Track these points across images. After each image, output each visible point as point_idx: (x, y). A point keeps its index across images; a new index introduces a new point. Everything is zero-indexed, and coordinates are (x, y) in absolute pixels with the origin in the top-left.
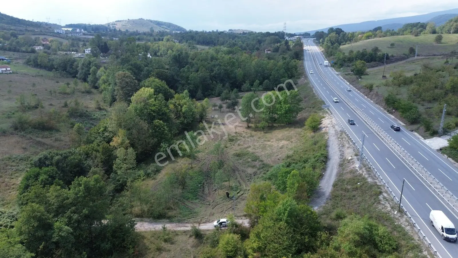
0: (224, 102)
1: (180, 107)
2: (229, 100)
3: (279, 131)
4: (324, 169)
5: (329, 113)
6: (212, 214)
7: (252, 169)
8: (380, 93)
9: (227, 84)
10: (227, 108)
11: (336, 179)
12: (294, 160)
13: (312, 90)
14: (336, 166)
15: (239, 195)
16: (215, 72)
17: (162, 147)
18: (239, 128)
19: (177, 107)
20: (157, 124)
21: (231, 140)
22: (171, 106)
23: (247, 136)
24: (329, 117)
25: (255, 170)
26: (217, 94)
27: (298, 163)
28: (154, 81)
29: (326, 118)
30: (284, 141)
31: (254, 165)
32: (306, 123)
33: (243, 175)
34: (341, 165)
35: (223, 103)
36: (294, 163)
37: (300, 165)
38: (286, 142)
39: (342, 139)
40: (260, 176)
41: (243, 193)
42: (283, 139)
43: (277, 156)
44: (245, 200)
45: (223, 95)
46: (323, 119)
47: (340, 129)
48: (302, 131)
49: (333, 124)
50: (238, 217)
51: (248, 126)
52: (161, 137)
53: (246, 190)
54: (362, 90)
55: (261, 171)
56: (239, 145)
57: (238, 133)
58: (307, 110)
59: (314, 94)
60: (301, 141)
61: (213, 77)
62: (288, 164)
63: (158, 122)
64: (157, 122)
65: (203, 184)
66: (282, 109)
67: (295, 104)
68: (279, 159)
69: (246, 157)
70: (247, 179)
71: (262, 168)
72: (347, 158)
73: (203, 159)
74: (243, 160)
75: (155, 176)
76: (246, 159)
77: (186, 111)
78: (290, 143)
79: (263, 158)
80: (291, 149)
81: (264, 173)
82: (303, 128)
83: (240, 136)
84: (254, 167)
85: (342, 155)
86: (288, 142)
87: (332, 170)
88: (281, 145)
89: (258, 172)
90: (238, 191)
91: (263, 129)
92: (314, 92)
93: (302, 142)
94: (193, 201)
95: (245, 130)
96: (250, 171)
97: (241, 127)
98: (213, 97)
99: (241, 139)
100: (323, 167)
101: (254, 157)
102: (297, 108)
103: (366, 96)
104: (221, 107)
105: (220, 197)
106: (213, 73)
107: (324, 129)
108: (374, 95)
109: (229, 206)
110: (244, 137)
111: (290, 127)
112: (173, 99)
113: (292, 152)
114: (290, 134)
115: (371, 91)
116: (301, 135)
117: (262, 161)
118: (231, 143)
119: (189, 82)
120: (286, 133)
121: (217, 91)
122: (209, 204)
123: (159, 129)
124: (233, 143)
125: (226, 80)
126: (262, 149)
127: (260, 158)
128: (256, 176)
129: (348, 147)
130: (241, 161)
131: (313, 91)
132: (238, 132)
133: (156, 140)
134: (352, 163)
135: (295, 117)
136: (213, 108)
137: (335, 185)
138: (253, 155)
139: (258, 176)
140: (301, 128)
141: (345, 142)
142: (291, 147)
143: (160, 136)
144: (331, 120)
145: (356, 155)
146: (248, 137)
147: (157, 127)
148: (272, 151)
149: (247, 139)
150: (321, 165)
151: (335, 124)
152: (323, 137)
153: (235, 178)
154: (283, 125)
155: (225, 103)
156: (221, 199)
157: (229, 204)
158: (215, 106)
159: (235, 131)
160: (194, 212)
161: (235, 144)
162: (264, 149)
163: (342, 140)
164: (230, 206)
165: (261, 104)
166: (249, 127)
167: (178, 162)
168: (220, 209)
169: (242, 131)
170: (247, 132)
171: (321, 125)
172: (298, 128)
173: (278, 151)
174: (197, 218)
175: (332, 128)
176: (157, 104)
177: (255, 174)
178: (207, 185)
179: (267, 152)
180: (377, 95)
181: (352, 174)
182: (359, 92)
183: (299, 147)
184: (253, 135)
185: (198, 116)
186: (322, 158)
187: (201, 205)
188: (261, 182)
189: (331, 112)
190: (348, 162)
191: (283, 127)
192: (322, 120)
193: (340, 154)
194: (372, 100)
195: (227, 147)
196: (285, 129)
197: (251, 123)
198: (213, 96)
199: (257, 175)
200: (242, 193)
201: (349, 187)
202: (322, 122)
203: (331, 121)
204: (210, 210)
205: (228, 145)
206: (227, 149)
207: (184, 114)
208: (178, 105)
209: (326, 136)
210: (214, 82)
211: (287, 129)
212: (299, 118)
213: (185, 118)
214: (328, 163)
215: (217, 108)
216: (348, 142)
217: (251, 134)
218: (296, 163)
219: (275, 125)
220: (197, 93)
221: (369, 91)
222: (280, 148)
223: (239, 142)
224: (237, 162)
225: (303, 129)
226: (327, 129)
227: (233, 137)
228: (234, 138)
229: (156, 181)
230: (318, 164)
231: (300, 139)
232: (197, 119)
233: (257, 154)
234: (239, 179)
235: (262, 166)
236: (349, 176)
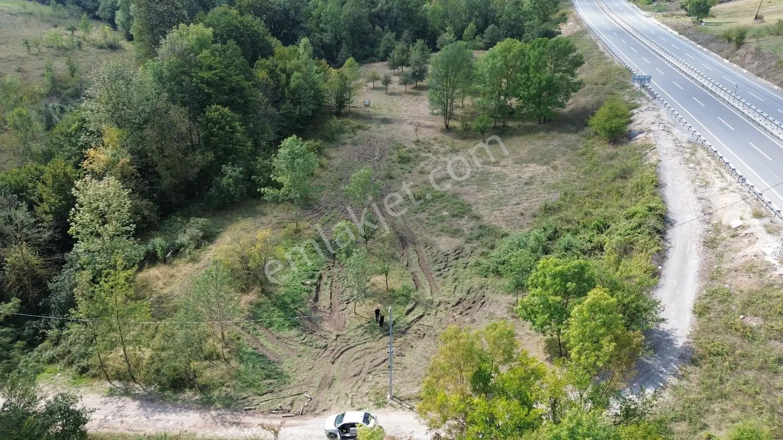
0: (396, 71)
1: (284, 76)
2: (408, 65)
3: (521, 138)
4: (662, 256)
5: (648, 95)
6: (328, 383)
7: (450, 239)
8: (765, 50)
9: (406, 34)
10: (401, 84)
11: (701, 290)
12: (569, 222)
13: (597, 45)
14: (694, 246)
15: (410, 318)
16: (380, 5)
17: (225, 175)
18: (425, 131)
19: (277, 75)
20: (215, 115)
21: (404, 160)
22: (261, 74)
23: (442, 150)
24: (650, 105)
25: (458, 242)
26: (381, 55)
27: (581, 232)
28: (225, 13)
29: (643, 108)
30: (535, 165)
31: (455, 227)
32: (594, 121)
33: (425, 254)
34: (710, 244)
35: (395, 75)
36: (568, 231)
37: (588, 238)
38: (540, 167)
39: (699, 164)
40: (472, 261)
41: (421, 314)
42: (533, 161)
43: (517, 204)
44: (426, 337)
45: (395, 55)
46: (635, 111)
47: (687, 136)
48: (579, 140)
49: (664, 122)
50: (401, 400)
51: (447, 127)
52: (225, 150)
53: (432, 302)
54: (713, 45)
55: (475, 245)
56: (421, 172)
57: (423, 143)
58: (588, 89)
59: (601, 53)
60: (579, 165)
61: (376, 16)
62: (550, 232)
63: (217, 110)
64: (214, 111)
65: (320, 278)
66: (529, 83)
67: (564, 72)
68: (522, 214)
69: (438, 206)
70: (436, 267)
71: (478, 238)
72: (724, 222)
73: (330, 206)
74: (430, 214)
75: (196, 253)
76: (437, 210)
77: (298, 86)
78: (551, 170)
79: (483, 211)
80: (555, 186)
81: (483, 254)
82: (582, 133)
83: (426, 150)
84: (456, 233)
85: (707, 212)
86: (545, 167)
87: (684, 258)
88: (526, 176)
89: (468, 248)
90: (409, 307)
91: (483, 133)
92: (601, 49)
93: (583, 170)
94: (281, 334)
95: (439, 135)
96: (445, 244)
97: (429, 127)
98: (374, 62)
99: (428, 157)
100: (657, 248)
101: (457, 206)
102: (568, 81)
103: (727, 59)
104: (387, 81)
105: (359, 323)
106: (377, 9)
107: (639, 136)
108: (749, 56)
109: (379, 354)
110: (435, 153)
111: (548, 130)
112: (271, 58)
113: (558, 195)
114: (550, 147)
115: (738, 48)
116: (580, 151)
117: (478, 218)
118: (404, 166)
119: (321, 26)
120: (539, 143)
121: (382, 48)
122: (325, 347)
123: (220, 129)
124: (409, 169)
125: (405, 24)
126: (478, 185)
127: (474, 209)
128: (460, 260)
129: (723, 189)
130: (422, 216)
131: (597, 47)
132: (422, 140)
133: (211, 156)
134: (746, 240)
135: (562, 106)
136: (371, 85)
137: (701, 311)
138: (455, 201)
139: (465, 260)
140: (576, 132)
141: (708, 174)
142: (553, 182)
143: (222, 145)
144: (655, 113)
145: (758, 215)
146: (445, 154)
147: (215, 123)
148: (504, 191)
149: (442, 158)
150: (652, 243)
151: (669, 123)
152: (642, 156)
153: (405, 263)
154: (528, 124)
155: (398, 74)
156: (360, 331)
157: (381, 346)
158: (375, 78)
159: (414, 139)
160: (277, 374)
161: (414, 170)
162: (483, 185)
163: (698, 167)
164: (382, 355)
165: (480, 73)
166: (448, 129)
167: (264, 215)
168: (353, 365)
169: (433, 137)
170: (442, 139)
171: (631, 127)
172: (570, 132)
173: (518, 191)
174: (282, 394)
175: (664, 133)
176: (218, 65)
177: (458, 253)
178: (329, 282)
179: (491, 193)
180: (758, 54)
181: (755, 279)
182: (705, 49)
183: (575, 181)
184: (457, 147)
185: (333, 102)
186: (653, 221)
187: (302, 348)
188: (473, 279)
189: (651, 93)
190: (733, 236)
191: (529, 131)
192: (633, 114)
193: (699, 207)
194: (743, 67)
195: (391, 178)
196: (536, 135)
197: (455, 119)
198: (373, 58)
199: (462, 257)
200: (419, 311)
201: (754, 322)
202: (632, 118)
203: (658, 116)
204: (324, 367)
205: (396, 172)
206: (392, 181)
207: (293, 92)
208: (279, 72)
209: (650, 154)
210: (378, 28)
211: (542, 134)
212: (570, 108)
213: (296, 102)
214: (671, 233)
215: (379, 84)
216: (721, 173)
217: (453, 145)
218: (576, 233)
219: (511, 124)
220: (340, 51)
221: (734, 49)
222: (526, 184)
223: (422, 164)
224: (413, 218)
225: (583, 136)
226: (651, 135)
227: (410, 152)
228: (412, 155)
229: (196, 266)
230: (642, 239)
231: (577, 160)
232: (330, 108)
233: (465, 197)
234: (415, 268)
235: (477, 232)
236: (745, 283)
